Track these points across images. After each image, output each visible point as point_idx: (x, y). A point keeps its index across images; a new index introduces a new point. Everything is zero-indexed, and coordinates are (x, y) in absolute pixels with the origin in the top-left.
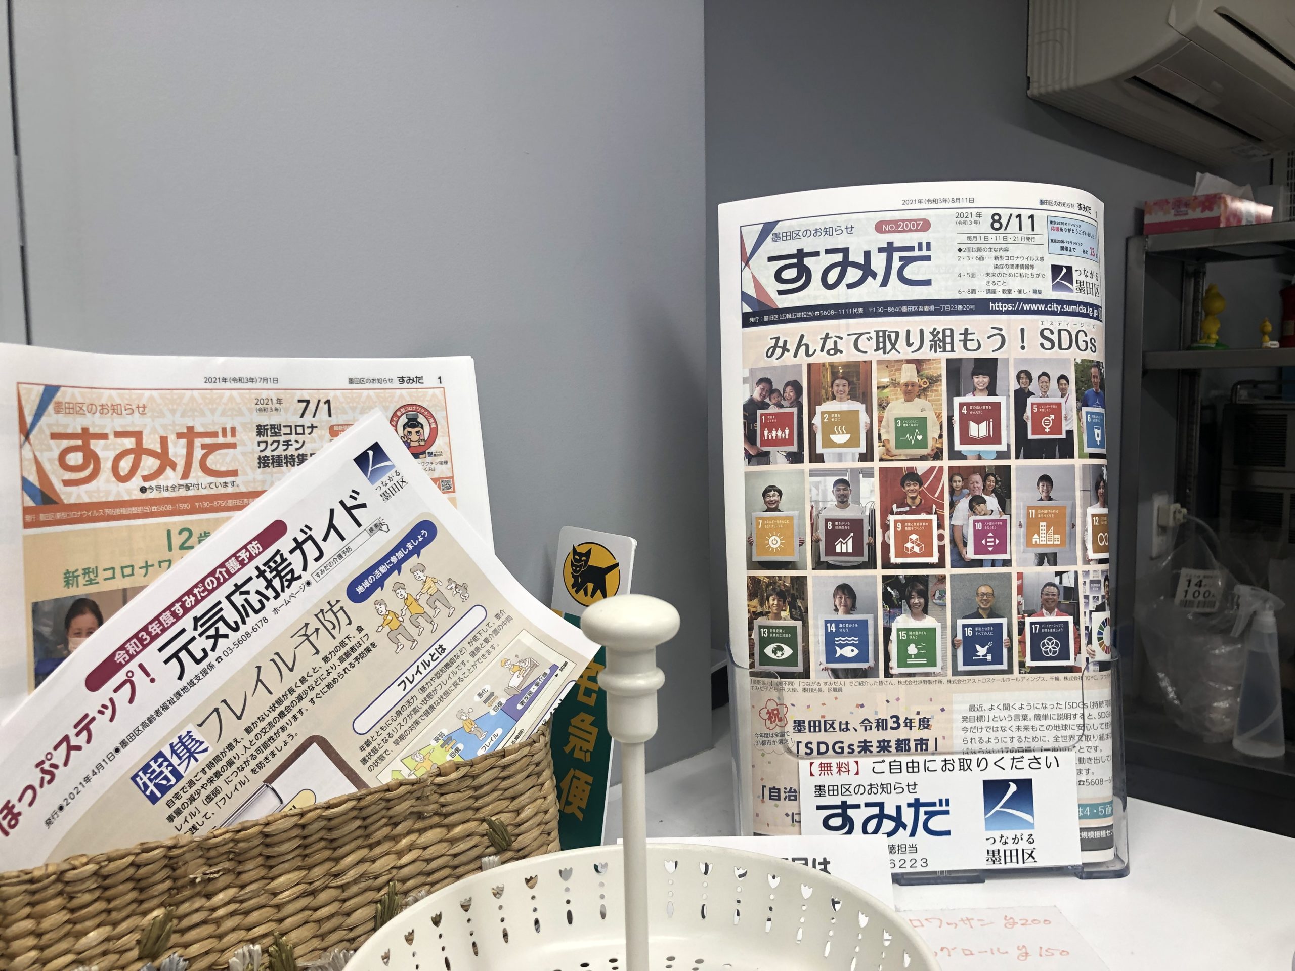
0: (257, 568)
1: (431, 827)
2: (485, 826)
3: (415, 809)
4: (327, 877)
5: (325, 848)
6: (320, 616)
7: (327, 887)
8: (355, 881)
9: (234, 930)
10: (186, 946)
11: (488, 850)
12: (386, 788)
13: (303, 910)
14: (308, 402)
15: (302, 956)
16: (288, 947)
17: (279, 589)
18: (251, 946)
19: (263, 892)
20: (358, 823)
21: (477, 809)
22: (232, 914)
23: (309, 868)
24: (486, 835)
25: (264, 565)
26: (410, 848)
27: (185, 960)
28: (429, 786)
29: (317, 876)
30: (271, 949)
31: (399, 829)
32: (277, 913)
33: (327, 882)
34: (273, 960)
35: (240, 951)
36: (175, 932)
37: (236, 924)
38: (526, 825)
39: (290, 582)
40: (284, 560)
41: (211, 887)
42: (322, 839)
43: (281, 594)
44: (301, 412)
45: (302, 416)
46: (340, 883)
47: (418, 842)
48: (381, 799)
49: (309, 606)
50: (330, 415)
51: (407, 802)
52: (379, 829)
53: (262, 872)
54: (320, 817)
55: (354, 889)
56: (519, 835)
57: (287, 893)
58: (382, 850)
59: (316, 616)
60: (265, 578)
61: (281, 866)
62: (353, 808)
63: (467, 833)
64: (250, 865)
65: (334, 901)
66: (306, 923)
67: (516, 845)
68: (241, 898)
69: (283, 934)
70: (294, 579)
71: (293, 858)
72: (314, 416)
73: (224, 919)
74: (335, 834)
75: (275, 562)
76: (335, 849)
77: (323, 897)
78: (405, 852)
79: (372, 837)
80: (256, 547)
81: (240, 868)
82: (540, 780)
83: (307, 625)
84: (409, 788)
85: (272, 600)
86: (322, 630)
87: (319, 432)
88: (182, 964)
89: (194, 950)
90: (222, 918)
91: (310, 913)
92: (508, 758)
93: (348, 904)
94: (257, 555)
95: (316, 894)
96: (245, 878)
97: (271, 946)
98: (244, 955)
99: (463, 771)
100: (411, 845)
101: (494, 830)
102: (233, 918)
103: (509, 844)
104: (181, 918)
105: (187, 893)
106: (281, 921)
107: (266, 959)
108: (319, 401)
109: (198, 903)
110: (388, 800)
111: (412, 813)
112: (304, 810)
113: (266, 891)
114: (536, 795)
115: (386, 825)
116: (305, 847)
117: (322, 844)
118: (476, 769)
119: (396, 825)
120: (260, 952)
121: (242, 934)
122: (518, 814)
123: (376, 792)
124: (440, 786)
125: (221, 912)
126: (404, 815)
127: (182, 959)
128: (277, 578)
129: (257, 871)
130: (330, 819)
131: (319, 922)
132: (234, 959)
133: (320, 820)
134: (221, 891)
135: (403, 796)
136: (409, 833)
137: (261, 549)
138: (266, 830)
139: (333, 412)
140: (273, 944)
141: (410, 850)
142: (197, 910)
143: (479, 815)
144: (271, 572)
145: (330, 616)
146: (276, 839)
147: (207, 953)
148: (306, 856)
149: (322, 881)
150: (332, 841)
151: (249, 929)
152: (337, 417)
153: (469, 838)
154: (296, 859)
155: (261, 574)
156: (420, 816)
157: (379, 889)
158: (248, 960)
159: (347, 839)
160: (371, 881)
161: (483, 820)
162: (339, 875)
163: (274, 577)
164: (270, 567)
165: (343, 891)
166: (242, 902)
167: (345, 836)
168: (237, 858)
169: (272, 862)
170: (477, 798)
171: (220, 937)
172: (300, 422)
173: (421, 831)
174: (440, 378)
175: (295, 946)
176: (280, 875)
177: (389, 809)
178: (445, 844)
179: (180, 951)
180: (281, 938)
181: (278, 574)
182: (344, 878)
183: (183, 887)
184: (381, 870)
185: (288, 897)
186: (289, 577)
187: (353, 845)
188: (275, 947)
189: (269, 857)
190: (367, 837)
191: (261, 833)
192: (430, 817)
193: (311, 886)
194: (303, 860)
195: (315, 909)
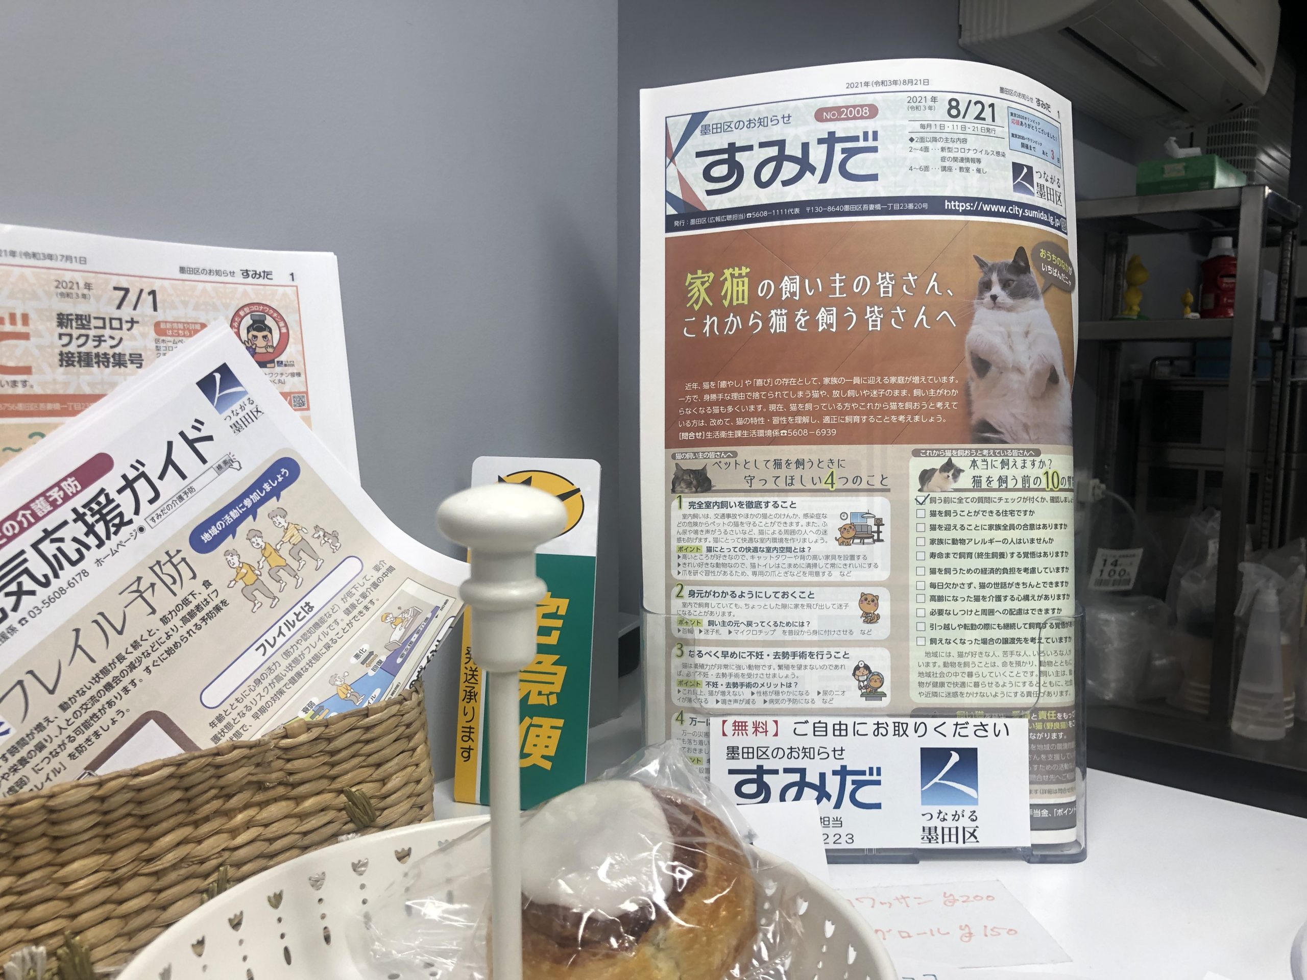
0: (75, 510)
1: (275, 800)
2: (343, 798)
3: (254, 778)
4: (136, 863)
5: (133, 826)
6: (157, 568)
7: (135, 875)
8: (174, 867)
9: (9, 928)
11: (346, 827)
12: (215, 751)
13: (103, 903)
14: (127, 291)
15: (102, 960)
16: (83, 950)
17: (103, 536)
18: (34, 947)
19: (48, 881)
20: (178, 795)
21: (334, 778)
22: (8, 909)
23: (113, 852)
24: (343, 809)
25: (84, 506)
26: (248, 825)
28: (271, 750)
29: (122, 862)
30: (60, 952)
31: (234, 802)
32: (69, 907)
33: (136, 869)
34: (63, 965)
35: (18, 954)
37: (14, 921)
38: (393, 797)
39: (118, 527)
40: (109, 501)
42: (129, 815)
43: (107, 542)
44: (117, 302)
45: (119, 307)
46: (152, 870)
47: (258, 818)
48: (208, 765)
49: (141, 557)
50: (155, 309)
51: (244, 769)
52: (208, 802)
53: (48, 857)
54: (125, 787)
55: (173, 876)
56: (384, 809)
57: (83, 882)
58: (210, 829)
59: (151, 568)
60: (85, 523)
61: (73, 849)
62: (170, 776)
63: (320, 807)
64: (30, 848)
65: (146, 891)
66: (107, 920)
67: (380, 821)
68: (19, 889)
69: (77, 933)
70: (122, 524)
71: (90, 839)
72: (135, 308)
74: (147, 809)
75: (99, 503)
76: (147, 827)
77: (131, 886)
78: (241, 830)
79: (197, 812)
80: (72, 484)
81: (17, 852)
82: (411, 744)
83: (139, 579)
84: (245, 752)
85: (94, 549)
86: (159, 585)
87: (141, 329)
91: (113, 906)
92: (372, 717)
93: (163, 895)
94: (74, 495)
95: (121, 883)
96: (24, 864)
97: (60, 947)
98: (23, 959)
99: (315, 732)
100: (249, 821)
101: (354, 803)
102: (9, 914)
103: (373, 820)
106: (74, 916)
107: (54, 964)
108: (141, 291)
110: (218, 767)
111: (250, 783)
112: (103, 778)
113: (54, 883)
114: (406, 763)
115: (216, 797)
116: (107, 825)
117: (129, 821)
118: (332, 731)
119: (229, 797)
120: (45, 955)
121: (21, 933)
122: (384, 785)
123: (201, 756)
124: (286, 749)
126: (239, 784)
128: (102, 523)
129: (40, 855)
130: (140, 790)
131: (124, 918)
132: (11, 964)
133: (125, 791)
135: (237, 761)
136: (247, 806)
137: (79, 488)
138: (51, 803)
139: (159, 305)
140: (63, 945)
141: (248, 828)
143: (336, 785)
144: (93, 516)
145: (169, 568)
146: (64, 815)
148: (108, 836)
149: (131, 866)
150: (143, 817)
151: (31, 927)
152: (165, 312)
153: (323, 813)
154: (94, 840)
155: (80, 517)
156: (260, 786)
157: (206, 876)
158: (29, 965)
159: (163, 815)
160: (194, 866)
161: (340, 792)
162: (153, 859)
163: (97, 521)
164: (91, 509)
165: (158, 880)
166: (19, 894)
167: (159, 811)
168: (13, 839)
169: (60, 844)
170: (333, 765)
172: (117, 314)
173: (262, 805)
174: (292, 274)
175: (93, 947)
176: (72, 861)
177: (219, 777)
178: (293, 821)
180: (74, 938)
181: (103, 518)
182: (159, 863)
184: (208, 852)
185: (81, 887)
186: (117, 521)
187: (172, 822)
188: (65, 948)
189: (56, 838)
190: (192, 811)
191: (44, 807)
192: (273, 787)
193: (116, 873)
194: (104, 842)
195: (120, 902)
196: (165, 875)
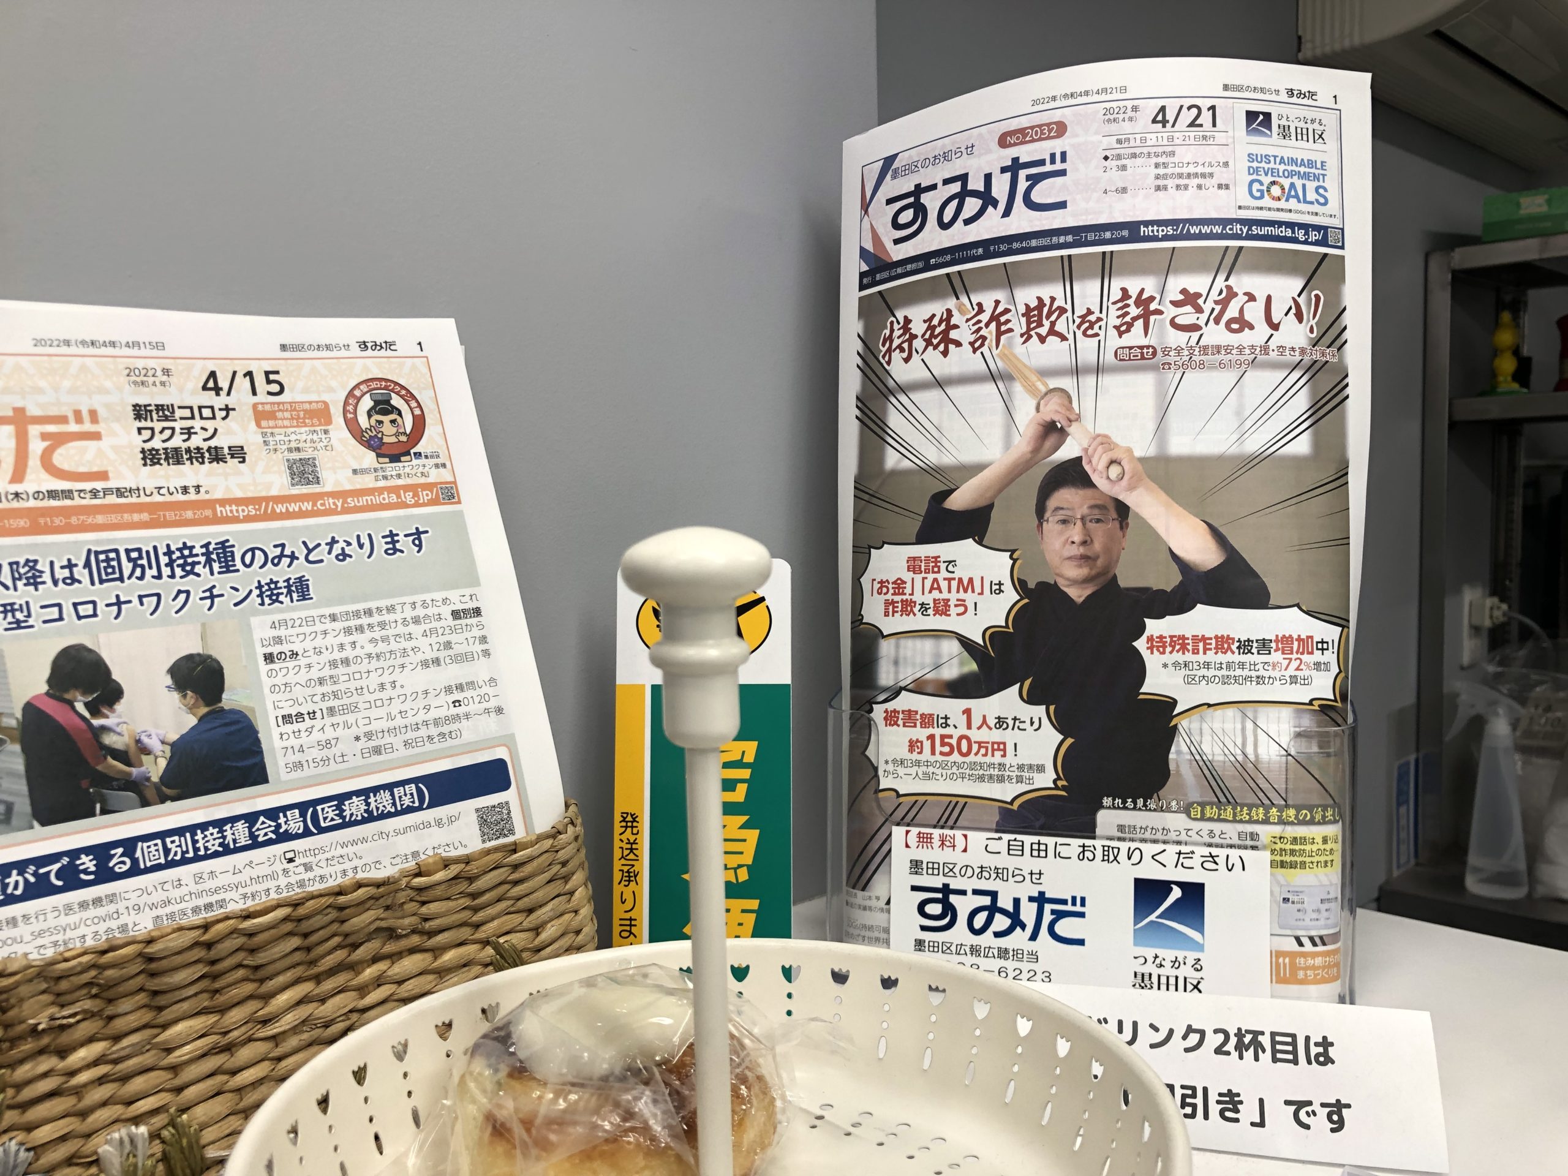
1: (409, 952)
2: (486, 950)
3: (383, 924)
4: (250, 1025)
5: (245, 979)
7: (250, 1040)
8: (295, 1030)
9: (104, 1104)
10: (30, 1128)
12: (337, 890)
13: (212, 1075)
15: (213, 1142)
16: (192, 1129)
18: (133, 1128)
19: (148, 1047)
20: (295, 942)
21: (476, 926)
22: (101, 1081)
23: (222, 1011)
24: (490, 963)
26: (379, 981)
27: (28, 1150)
28: (403, 890)
29: (236, 1023)
30: (165, 1133)
31: (361, 953)
32: (173, 1078)
33: (251, 1032)
34: (168, 1148)
35: (116, 1135)
36: (11, 1107)
37: (109, 1095)
38: (548, 950)
41: (65, 1039)
42: (240, 966)
46: (270, 1033)
47: (390, 973)
48: (330, 906)
51: (371, 912)
52: (330, 952)
53: (146, 1016)
54: (234, 931)
55: (293, 1042)
57: (187, 1048)
58: (335, 985)
61: (177, 1006)
62: (286, 919)
63: (460, 961)
64: (125, 1006)
65: (262, 1060)
66: (218, 1094)
68: (115, 1056)
69: (183, 1110)
71: (196, 994)
73: (89, 1088)
74: (261, 958)
76: (262, 981)
77: (245, 1054)
78: (371, 988)
79: (319, 964)
81: (112, 1010)
82: (569, 887)
84: (371, 891)
88: (23, 1154)
89: (43, 1134)
90: (85, 1085)
91: (225, 1077)
92: (520, 853)
93: (284, 1063)
95: (234, 1050)
96: (120, 1024)
97: (164, 1127)
98: (121, 1141)
99: (453, 870)
100: (379, 977)
101: (502, 957)
102: (103, 1087)
104: (19, 1087)
105: (27, 1046)
106: (179, 1090)
107: (157, 1148)
109: (46, 1063)
110: (341, 909)
111: (378, 930)
112: (209, 920)
113: (155, 1046)
114: (562, 908)
115: (339, 947)
116: (215, 977)
117: (241, 973)
118: (474, 868)
119: (355, 946)
120: (146, 1135)
121: (116, 1111)
122: (537, 934)
123: (321, 896)
124: (420, 889)
125: (83, 1077)
126: (366, 931)
127: (23, 1148)
129: (138, 1014)
130: (251, 935)
131: (239, 1090)
132: (107, 1147)
133: (235, 936)
134: (83, 1044)
135: (363, 903)
136: (375, 959)
138: (150, 949)
140: (168, 1124)
141: (379, 986)
142: (45, 1075)
143: (480, 935)
146: (164, 964)
147: (63, 1138)
148: (217, 991)
149: (243, 1029)
150: (256, 968)
151: (130, 1103)
153: (466, 968)
154: (200, 996)
156: (391, 934)
158: (128, 1147)
159: (279, 965)
160: (318, 1031)
161: (482, 942)
162: (270, 1020)
165: (277, 1046)
166: (116, 1062)
167: (275, 961)
168: (105, 994)
169: (161, 1000)
170: (475, 910)
171: (83, 1114)
173: (395, 957)
175: (203, 1127)
176: (176, 1021)
177: (343, 922)
178: (428, 977)
179: (21, 1136)
180: (180, 1116)
182: (277, 1025)
183: (21, 1038)
184: (331, 1015)
185: (188, 1054)
187: (289, 976)
188: (170, 1129)
189: (156, 993)
190: (313, 963)
191: (140, 954)
192: (406, 936)
193: (227, 1037)
194: (212, 998)
195: (234, 1073)
196: (284, 1040)
